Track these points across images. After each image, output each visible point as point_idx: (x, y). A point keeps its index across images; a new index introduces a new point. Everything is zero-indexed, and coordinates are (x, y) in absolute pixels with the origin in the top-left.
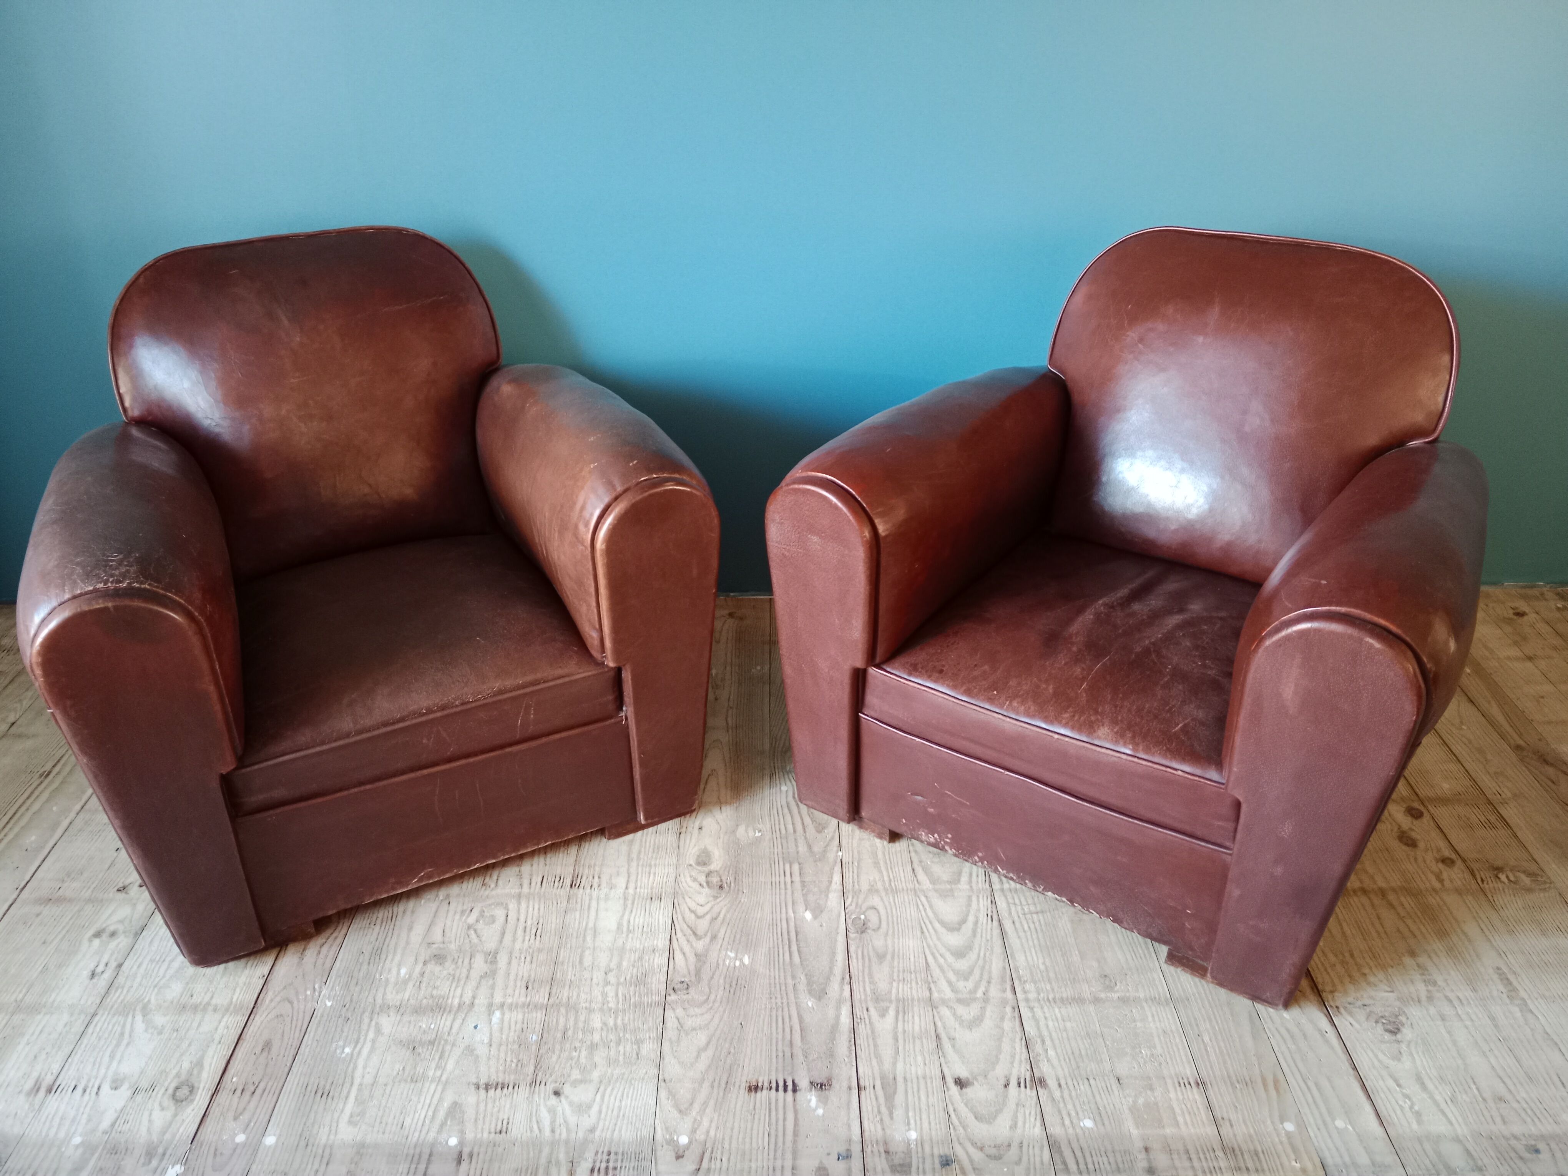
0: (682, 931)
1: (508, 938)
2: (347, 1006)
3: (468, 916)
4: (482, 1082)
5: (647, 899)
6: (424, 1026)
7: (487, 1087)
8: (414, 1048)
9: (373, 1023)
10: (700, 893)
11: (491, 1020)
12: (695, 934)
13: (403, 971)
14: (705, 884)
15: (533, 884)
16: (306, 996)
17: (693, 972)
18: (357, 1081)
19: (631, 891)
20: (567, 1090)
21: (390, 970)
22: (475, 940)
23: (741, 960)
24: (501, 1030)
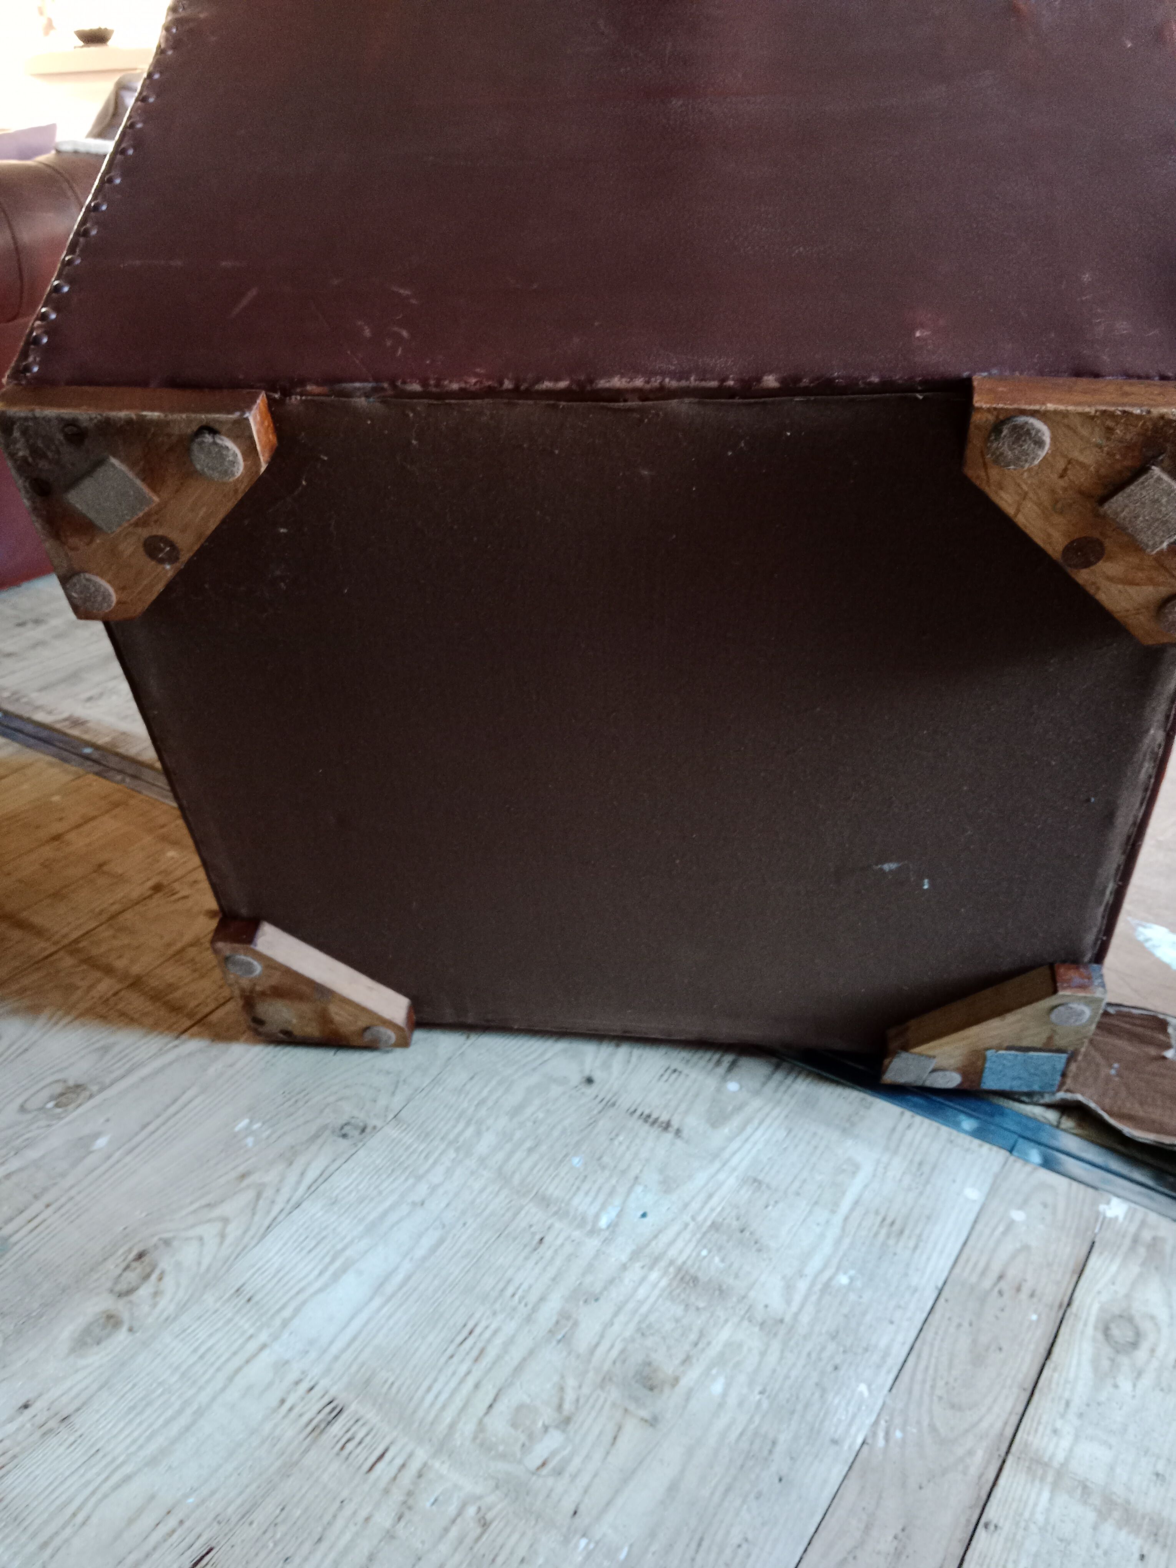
0: (268, 1212)
1: (516, 1354)
2: (830, 1368)
3: (553, 1454)
4: (669, 1136)
5: (257, 1303)
6: (717, 1260)
7: (667, 1126)
8: (742, 1231)
9: (794, 1308)
10: (178, 1265)
11: (619, 1215)
12: (259, 1196)
13: (717, 1388)
14: (154, 1277)
15: (398, 1462)
16: (903, 1430)
17: (320, 1141)
18: (838, 1219)
19: (263, 1337)
20: (576, 1078)
21: (740, 1404)
22: (571, 1382)
23: (248, 1127)
24: (612, 1193)
